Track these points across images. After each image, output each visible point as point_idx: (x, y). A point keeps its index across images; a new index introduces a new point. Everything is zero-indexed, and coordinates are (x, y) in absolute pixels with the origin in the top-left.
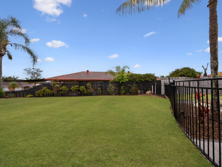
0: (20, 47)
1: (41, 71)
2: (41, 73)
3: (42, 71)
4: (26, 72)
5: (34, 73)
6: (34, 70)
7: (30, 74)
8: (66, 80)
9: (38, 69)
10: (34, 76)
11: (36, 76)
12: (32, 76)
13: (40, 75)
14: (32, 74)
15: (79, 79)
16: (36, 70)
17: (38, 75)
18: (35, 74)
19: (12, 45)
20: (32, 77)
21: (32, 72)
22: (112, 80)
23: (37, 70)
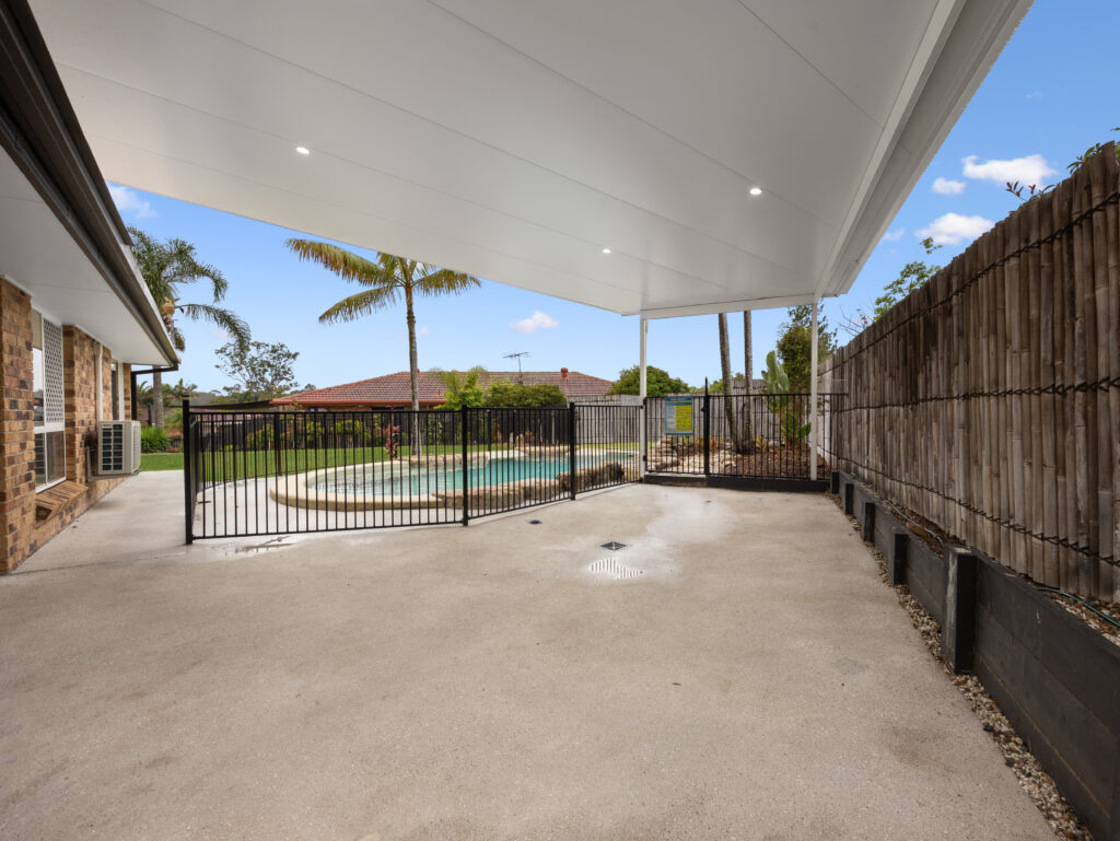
0: (202, 314)
1: (288, 355)
2: (291, 364)
3: (296, 354)
4: (228, 359)
5: (262, 365)
6: (262, 350)
7: (244, 371)
8: (346, 403)
9: (276, 344)
10: (262, 379)
11: (268, 377)
12: (254, 380)
13: (285, 373)
14: (253, 369)
15: (373, 400)
16: (270, 349)
17: (278, 376)
18: (265, 370)
19: (182, 310)
20: (251, 384)
21: (253, 359)
22: (442, 403)
23: (274, 351)
